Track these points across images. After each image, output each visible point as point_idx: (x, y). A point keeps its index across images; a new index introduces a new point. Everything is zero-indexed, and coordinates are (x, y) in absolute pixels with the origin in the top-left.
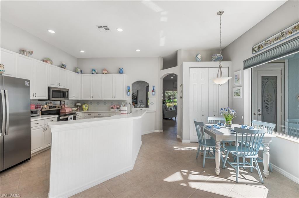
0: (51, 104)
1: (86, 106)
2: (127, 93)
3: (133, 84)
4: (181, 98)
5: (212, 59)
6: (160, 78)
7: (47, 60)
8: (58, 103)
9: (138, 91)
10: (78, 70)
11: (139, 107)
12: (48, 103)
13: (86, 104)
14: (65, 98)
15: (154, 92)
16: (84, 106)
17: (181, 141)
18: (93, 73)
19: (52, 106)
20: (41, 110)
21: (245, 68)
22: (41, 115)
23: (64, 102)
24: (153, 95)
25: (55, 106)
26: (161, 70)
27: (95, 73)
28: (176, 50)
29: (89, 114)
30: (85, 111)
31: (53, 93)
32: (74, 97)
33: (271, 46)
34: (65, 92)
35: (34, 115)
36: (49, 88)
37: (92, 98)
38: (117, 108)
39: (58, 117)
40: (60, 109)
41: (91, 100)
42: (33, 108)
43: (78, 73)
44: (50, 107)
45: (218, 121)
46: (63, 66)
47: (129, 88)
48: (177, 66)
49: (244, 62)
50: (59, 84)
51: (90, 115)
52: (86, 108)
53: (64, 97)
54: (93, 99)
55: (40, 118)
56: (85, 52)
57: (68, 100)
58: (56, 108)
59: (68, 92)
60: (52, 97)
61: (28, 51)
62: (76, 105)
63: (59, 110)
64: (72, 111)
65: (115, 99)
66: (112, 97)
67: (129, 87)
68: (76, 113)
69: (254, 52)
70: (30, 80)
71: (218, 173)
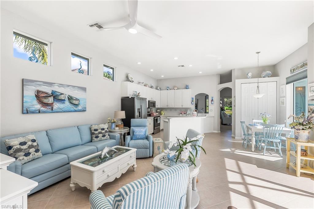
1: (163, 112)
2: (192, 102)
3: (196, 96)
4: (235, 106)
5: (262, 75)
6: (218, 91)
7: (147, 85)
10: (158, 88)
11: (201, 113)
13: (163, 111)
15: (213, 102)
16: (162, 112)
17: (235, 138)
18: (168, 90)
21: (287, 83)
23: (152, 109)
24: (212, 104)
26: (219, 84)
28: (231, 70)
30: (163, 115)
33: (299, 71)
36: (149, 102)
38: (185, 113)
39: (154, 118)
41: (167, 108)
43: (158, 90)
45: (260, 123)
46: (152, 87)
48: (231, 81)
49: (287, 78)
50: (152, 99)
53: (154, 106)
57: (155, 108)
59: (155, 103)
60: (150, 106)
61: (142, 82)
64: (156, 115)
65: (183, 107)
66: (181, 106)
67: (193, 98)
68: (160, 116)
69: (291, 73)
71: (253, 151)
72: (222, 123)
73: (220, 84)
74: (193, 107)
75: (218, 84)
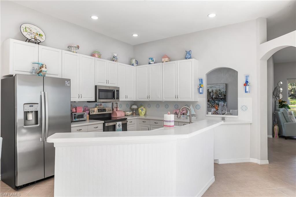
0: (100, 107)
1: (142, 110)
2: (199, 89)
3: (210, 75)
6: (262, 59)
7: (95, 54)
8: (110, 105)
9: (226, 85)
10: (134, 61)
12: (98, 105)
13: (142, 107)
14: (115, 99)
15: (247, 87)
16: (140, 110)
18: (150, 63)
19: (101, 109)
20: (89, 114)
22: (89, 119)
23: (117, 103)
24: (246, 92)
25: (105, 109)
26: (262, 43)
27: (153, 62)
29: (144, 121)
30: (142, 116)
31: (100, 92)
32: (126, 97)
34: (115, 92)
35: (81, 119)
36: (96, 87)
37: (149, 98)
38: (183, 114)
39: (103, 123)
40: (111, 112)
41: (148, 101)
42: (80, 111)
43: (133, 65)
44: (99, 110)
46: (114, 59)
47: (202, 82)
50: (107, 82)
51: (145, 123)
52: (143, 113)
53: (113, 97)
54: (151, 99)
55: (88, 123)
56: (138, 35)
57: (119, 101)
58: (106, 111)
59: (118, 91)
60: (99, 98)
61: (74, 46)
62: (132, 108)
63: (110, 114)
64: (125, 115)
65: (179, 100)
66: (174, 97)
67: (202, 80)
68: (127, 119)
70: (70, 79)
72: (279, 134)
73: (268, 41)
74: (202, 100)
75: (260, 44)
